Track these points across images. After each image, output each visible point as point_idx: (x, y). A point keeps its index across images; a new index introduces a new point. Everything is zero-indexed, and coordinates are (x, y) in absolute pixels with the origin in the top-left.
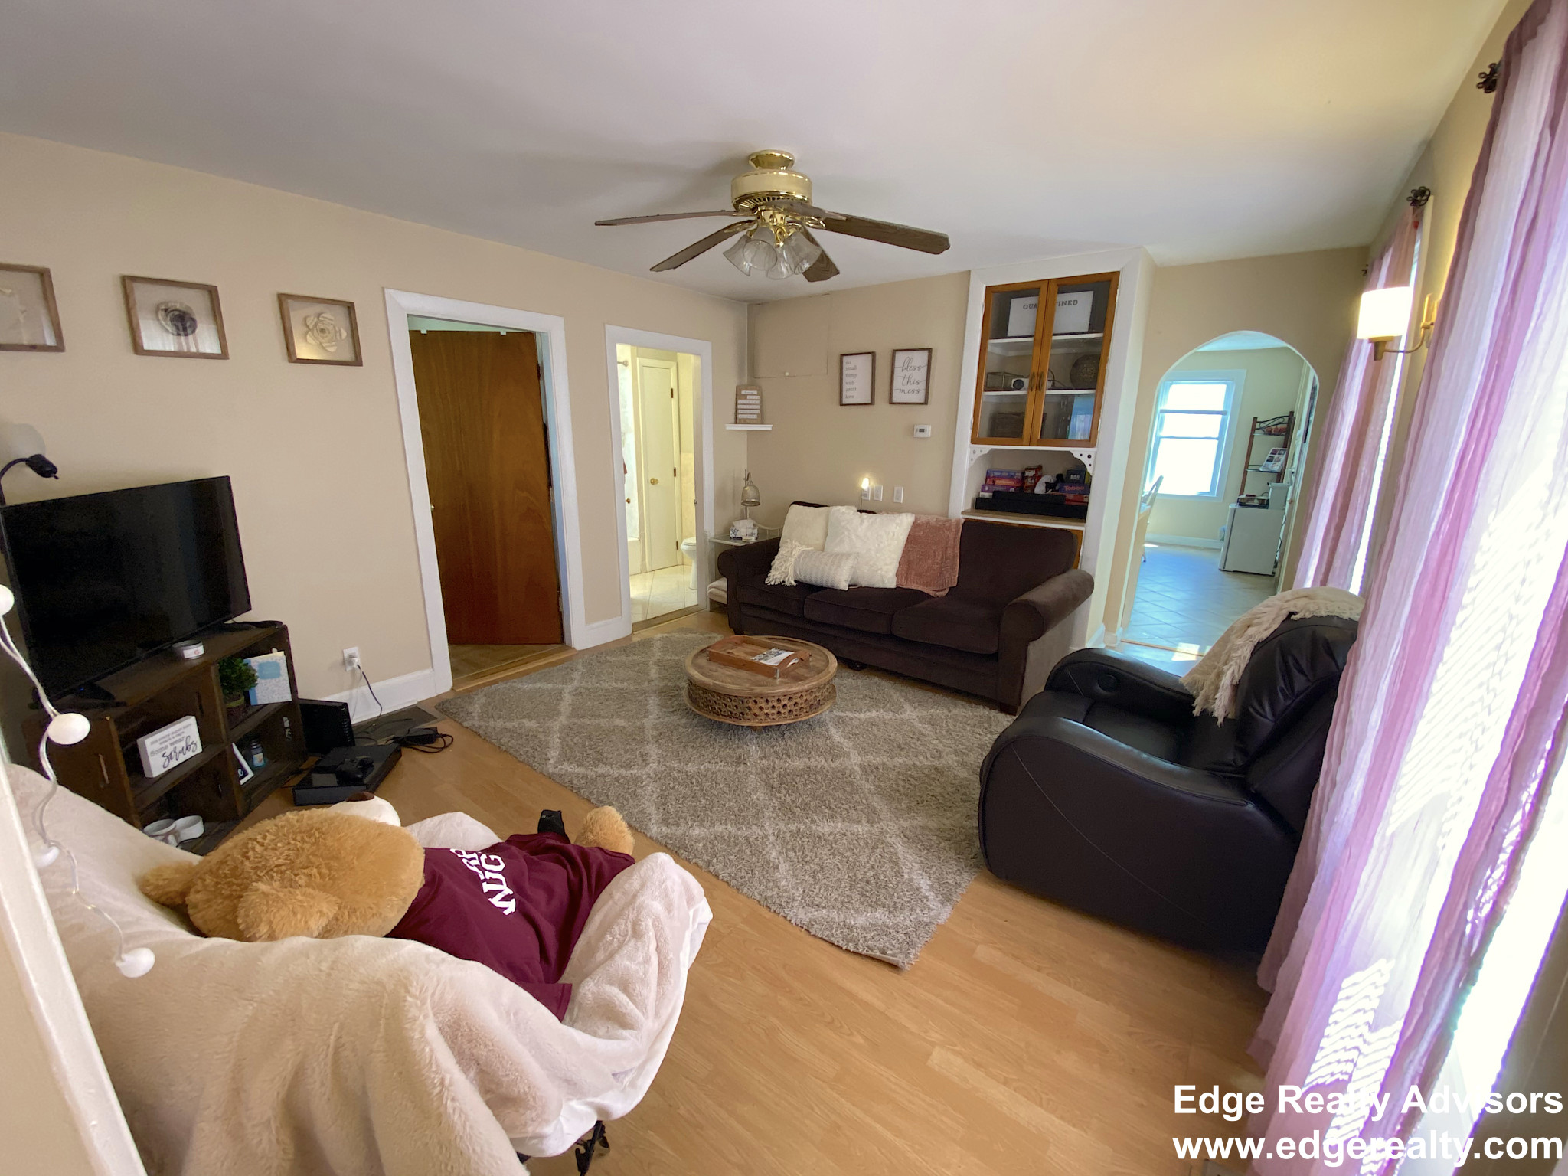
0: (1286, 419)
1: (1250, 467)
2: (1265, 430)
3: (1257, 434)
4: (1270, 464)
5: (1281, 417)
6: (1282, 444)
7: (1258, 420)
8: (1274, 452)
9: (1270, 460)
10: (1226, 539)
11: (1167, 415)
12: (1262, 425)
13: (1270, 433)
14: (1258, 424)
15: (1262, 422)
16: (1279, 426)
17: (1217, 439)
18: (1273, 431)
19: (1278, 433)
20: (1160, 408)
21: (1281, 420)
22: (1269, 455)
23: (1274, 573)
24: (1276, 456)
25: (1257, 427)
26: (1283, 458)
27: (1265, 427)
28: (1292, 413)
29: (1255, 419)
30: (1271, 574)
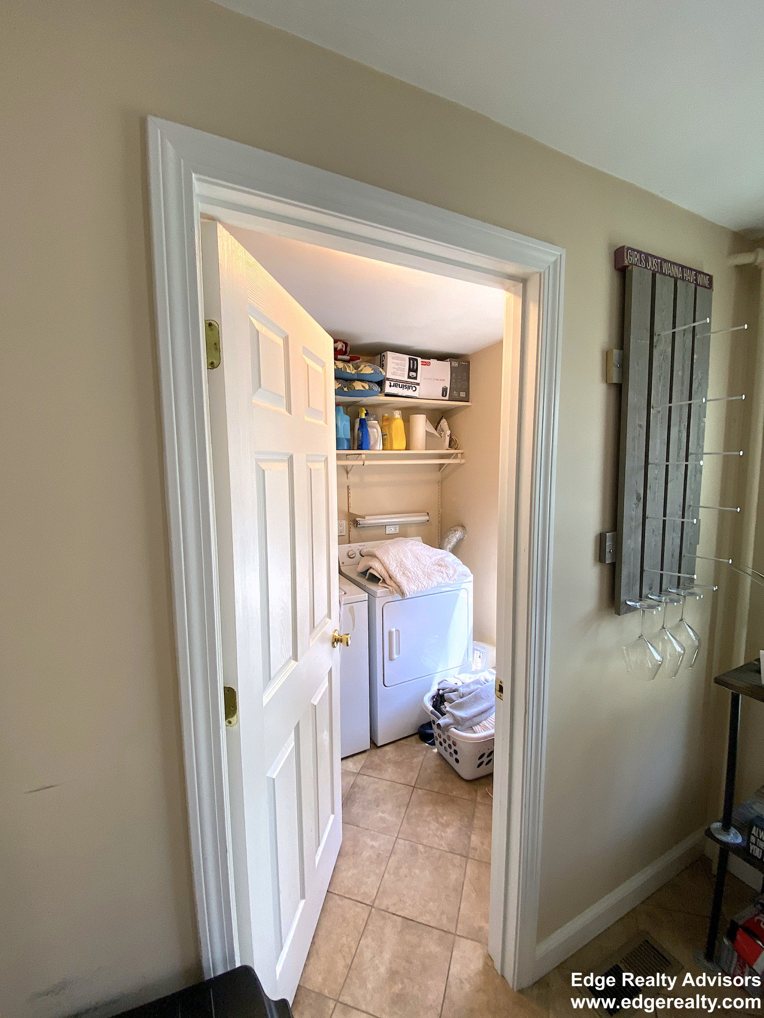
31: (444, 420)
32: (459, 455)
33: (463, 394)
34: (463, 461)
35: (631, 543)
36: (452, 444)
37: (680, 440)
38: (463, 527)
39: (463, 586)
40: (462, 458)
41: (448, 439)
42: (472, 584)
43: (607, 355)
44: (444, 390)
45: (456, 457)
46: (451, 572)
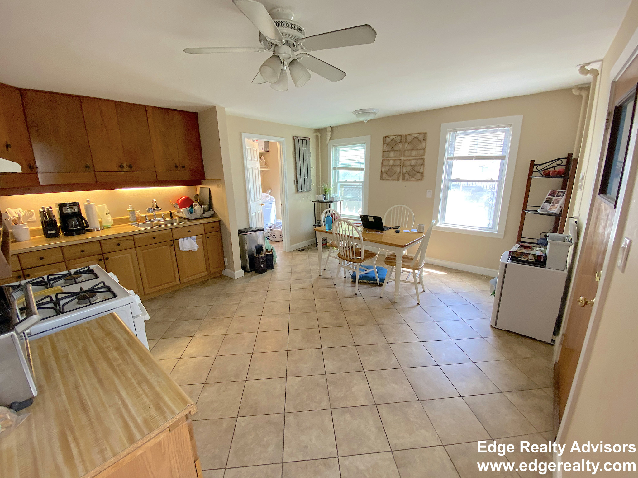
0: (565, 162)
1: (528, 208)
2: (542, 172)
3: (535, 176)
4: (548, 206)
5: (559, 159)
6: (561, 186)
7: (535, 163)
8: (553, 194)
9: (548, 201)
10: (497, 293)
11: (455, 162)
12: (540, 168)
13: (547, 175)
14: (535, 167)
15: (539, 165)
16: (557, 169)
17: (497, 181)
18: (551, 174)
19: (558, 175)
20: (446, 156)
21: (559, 162)
22: (547, 197)
23: (553, 341)
24: (555, 198)
25: (535, 169)
26: (562, 200)
27: (542, 170)
28: (570, 155)
29: (532, 162)
30: (550, 341)
31: (262, 156)
32: (268, 167)
33: (268, 149)
34: (269, 169)
35: (299, 182)
36: (266, 164)
37: (306, 165)
38: (271, 189)
39: (273, 202)
40: (269, 168)
41: (264, 162)
42: (275, 202)
43: (293, 152)
44: (263, 148)
45: (267, 168)
46: (270, 198)
